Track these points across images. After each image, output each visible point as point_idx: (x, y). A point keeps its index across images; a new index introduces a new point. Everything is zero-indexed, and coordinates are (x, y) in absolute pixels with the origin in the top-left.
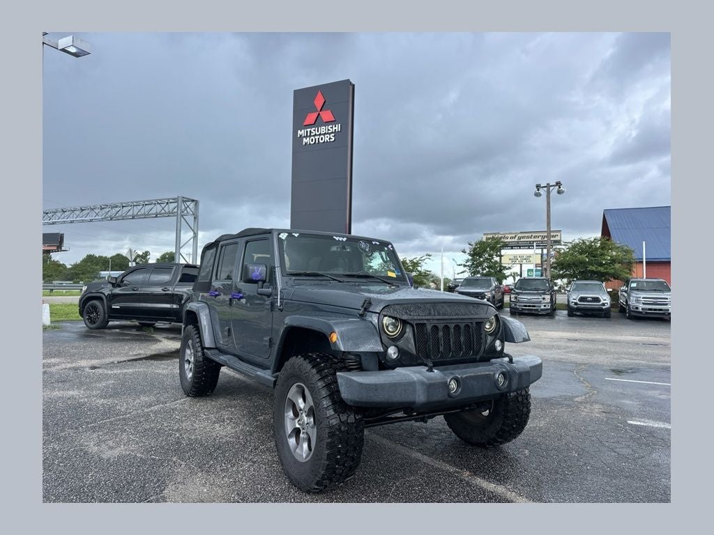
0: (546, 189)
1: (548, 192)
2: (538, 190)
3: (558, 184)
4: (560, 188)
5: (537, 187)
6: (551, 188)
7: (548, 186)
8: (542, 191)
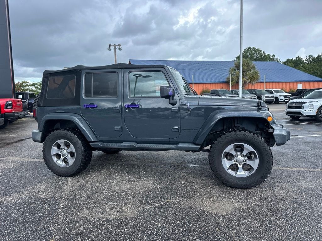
0: (114, 47)
1: (115, 49)
2: (110, 47)
3: (120, 45)
4: (120, 47)
5: (109, 45)
6: (116, 47)
7: (115, 46)
8: (112, 48)
